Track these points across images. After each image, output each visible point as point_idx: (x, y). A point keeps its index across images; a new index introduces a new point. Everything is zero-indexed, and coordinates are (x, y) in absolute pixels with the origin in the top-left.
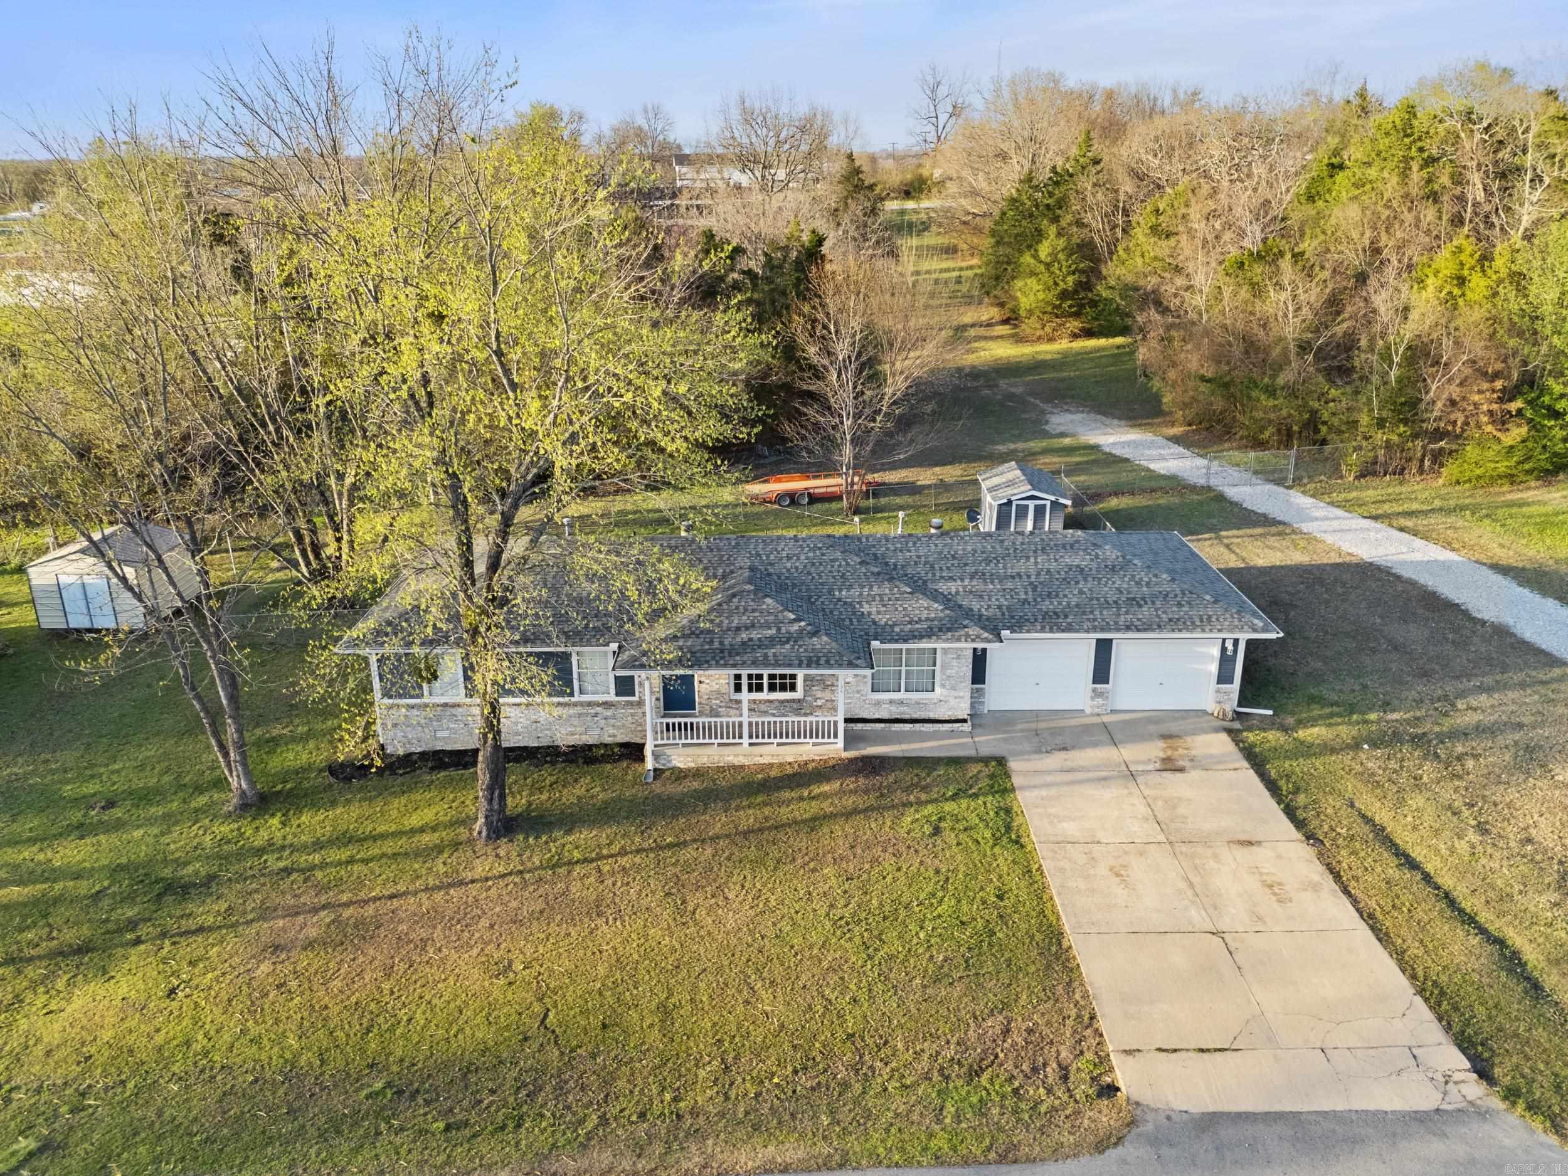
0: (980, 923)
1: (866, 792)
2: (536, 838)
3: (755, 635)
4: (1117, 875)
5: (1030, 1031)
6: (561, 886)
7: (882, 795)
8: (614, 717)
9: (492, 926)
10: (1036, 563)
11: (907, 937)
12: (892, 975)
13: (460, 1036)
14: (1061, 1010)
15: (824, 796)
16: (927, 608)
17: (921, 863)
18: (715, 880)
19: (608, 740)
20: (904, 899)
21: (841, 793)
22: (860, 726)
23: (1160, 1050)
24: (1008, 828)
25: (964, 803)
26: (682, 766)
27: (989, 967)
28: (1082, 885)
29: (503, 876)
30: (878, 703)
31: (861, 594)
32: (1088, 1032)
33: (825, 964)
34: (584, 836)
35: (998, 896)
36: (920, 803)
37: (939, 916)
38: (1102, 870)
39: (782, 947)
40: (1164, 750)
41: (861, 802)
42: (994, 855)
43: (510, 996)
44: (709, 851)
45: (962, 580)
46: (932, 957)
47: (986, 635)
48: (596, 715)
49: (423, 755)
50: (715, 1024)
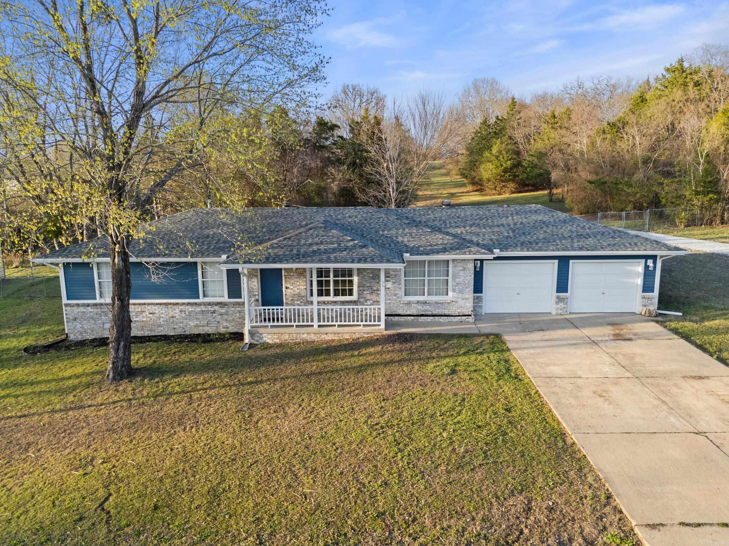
0: (494, 428)
1: (401, 351)
2: (150, 380)
3: (322, 247)
4: (601, 396)
5: (551, 509)
6: (157, 407)
7: (412, 353)
8: (227, 314)
9: (90, 434)
10: (513, 219)
11: (433, 436)
12: (420, 464)
13: (22, 518)
14: (577, 491)
15: (370, 354)
16: (442, 239)
17: (443, 389)
18: (279, 402)
19: (222, 330)
20: (429, 412)
21: (380, 353)
22: (397, 318)
23: (682, 524)
24: (508, 370)
25: (473, 357)
26: (270, 342)
27: (505, 457)
28: (573, 401)
29: (114, 403)
30: (409, 303)
31: (397, 233)
32: (608, 509)
33: (361, 456)
34: (187, 379)
35: (506, 410)
36: (439, 357)
37: (459, 422)
38: (586, 393)
39: (325, 444)
40: (613, 330)
41: (396, 356)
42: (499, 385)
43: (81, 483)
44: (278, 385)
45: (465, 227)
46: (454, 450)
47: (483, 251)
48: (214, 312)
49: (94, 340)
50: (257, 505)
